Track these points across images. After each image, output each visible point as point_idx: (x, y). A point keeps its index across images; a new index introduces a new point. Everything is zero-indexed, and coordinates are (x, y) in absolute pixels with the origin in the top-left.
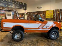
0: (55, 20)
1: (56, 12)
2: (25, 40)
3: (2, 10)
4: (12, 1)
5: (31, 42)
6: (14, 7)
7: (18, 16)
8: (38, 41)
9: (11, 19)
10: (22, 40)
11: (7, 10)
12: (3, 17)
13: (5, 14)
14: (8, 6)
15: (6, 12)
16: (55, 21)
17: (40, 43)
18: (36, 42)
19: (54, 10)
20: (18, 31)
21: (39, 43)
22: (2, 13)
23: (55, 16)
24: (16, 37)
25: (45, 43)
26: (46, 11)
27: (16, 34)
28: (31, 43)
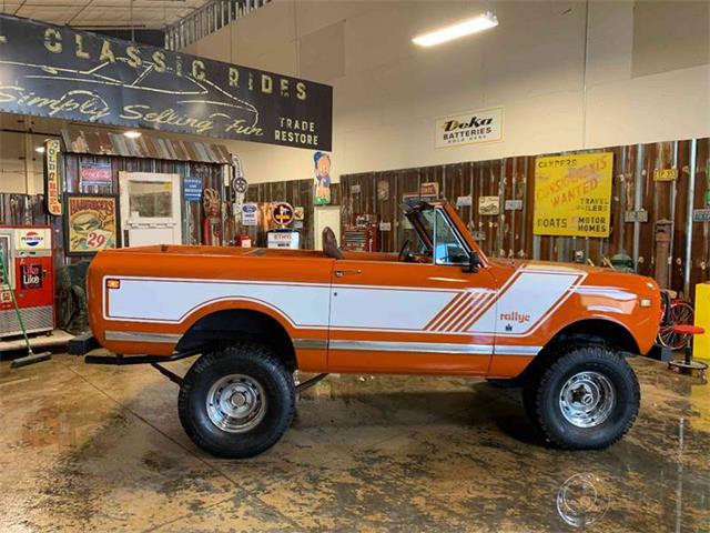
0: (639, 259)
1: (641, 172)
2: (298, 446)
3: (88, 155)
4: (187, 68)
5: (354, 465)
6: (207, 126)
7: (248, 215)
8: (421, 459)
9: (176, 248)
10: (277, 448)
11: (133, 159)
12: (93, 223)
13: (117, 197)
14: (145, 112)
15: (125, 178)
16: (630, 264)
17: (442, 478)
18: (405, 466)
19: (616, 151)
20: (233, 352)
21: (433, 477)
22: (83, 186)
23: (637, 215)
24: (216, 417)
25: (490, 480)
26: (531, 160)
27: (221, 390)
28: (353, 473)
